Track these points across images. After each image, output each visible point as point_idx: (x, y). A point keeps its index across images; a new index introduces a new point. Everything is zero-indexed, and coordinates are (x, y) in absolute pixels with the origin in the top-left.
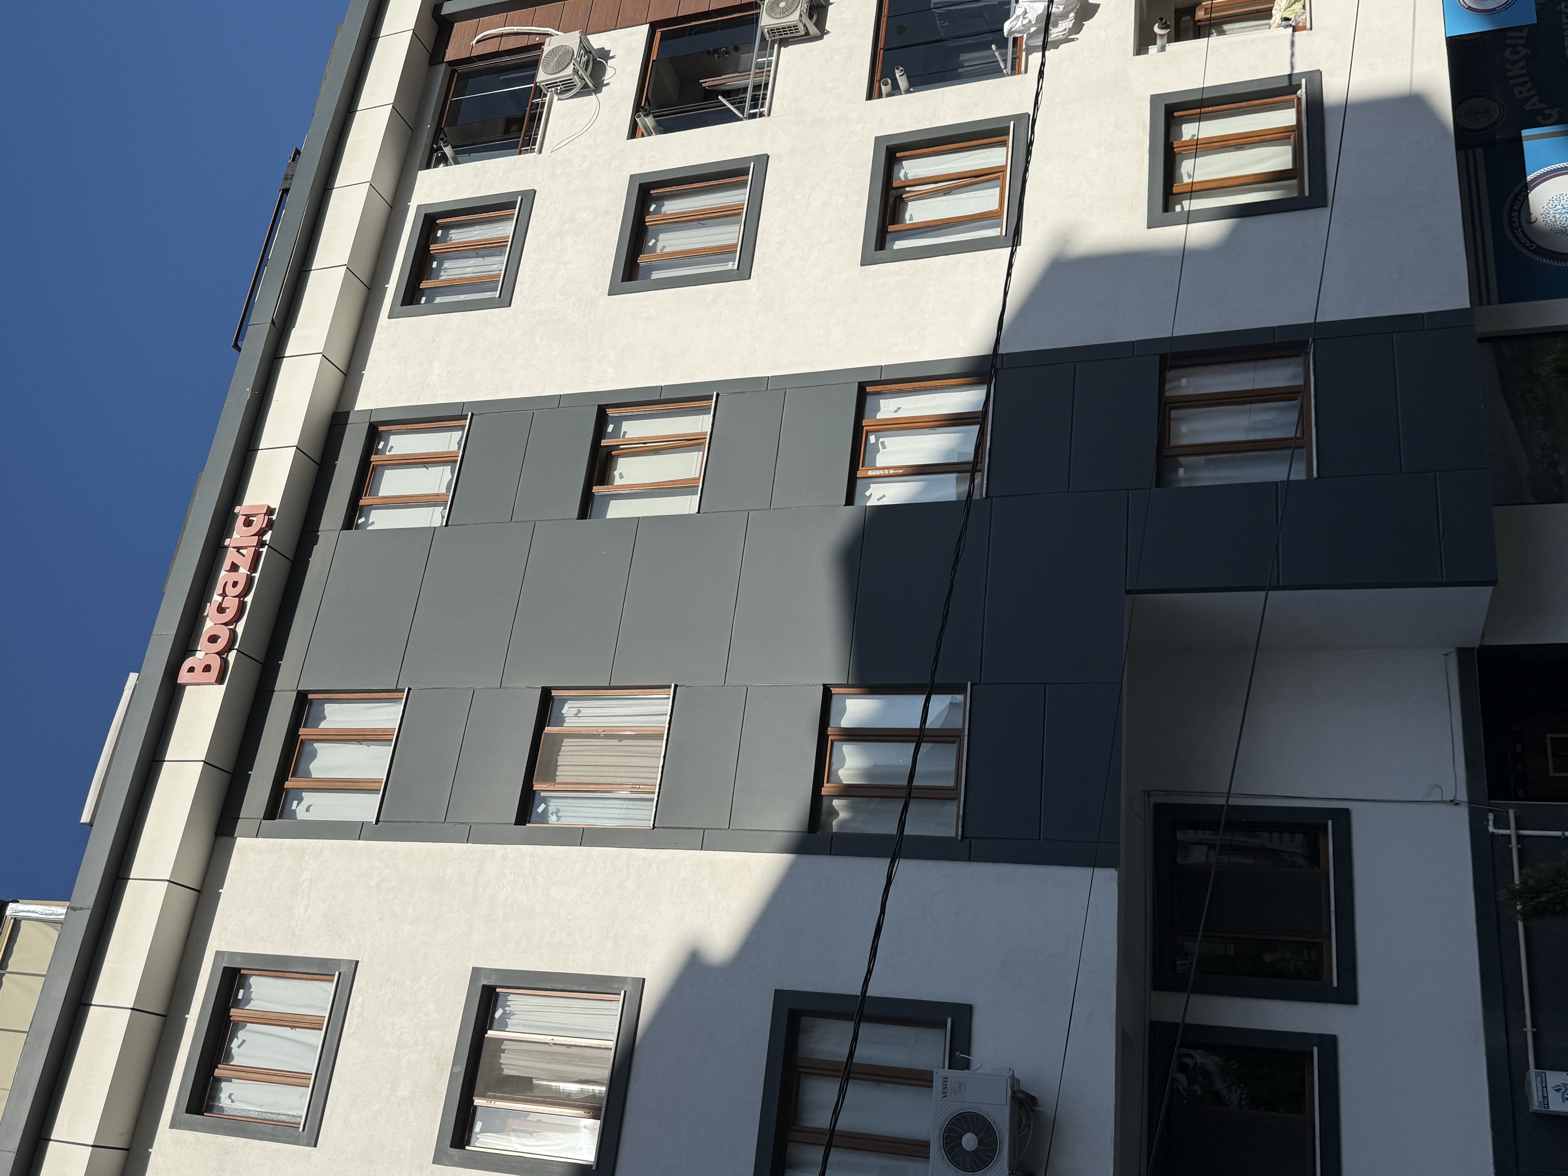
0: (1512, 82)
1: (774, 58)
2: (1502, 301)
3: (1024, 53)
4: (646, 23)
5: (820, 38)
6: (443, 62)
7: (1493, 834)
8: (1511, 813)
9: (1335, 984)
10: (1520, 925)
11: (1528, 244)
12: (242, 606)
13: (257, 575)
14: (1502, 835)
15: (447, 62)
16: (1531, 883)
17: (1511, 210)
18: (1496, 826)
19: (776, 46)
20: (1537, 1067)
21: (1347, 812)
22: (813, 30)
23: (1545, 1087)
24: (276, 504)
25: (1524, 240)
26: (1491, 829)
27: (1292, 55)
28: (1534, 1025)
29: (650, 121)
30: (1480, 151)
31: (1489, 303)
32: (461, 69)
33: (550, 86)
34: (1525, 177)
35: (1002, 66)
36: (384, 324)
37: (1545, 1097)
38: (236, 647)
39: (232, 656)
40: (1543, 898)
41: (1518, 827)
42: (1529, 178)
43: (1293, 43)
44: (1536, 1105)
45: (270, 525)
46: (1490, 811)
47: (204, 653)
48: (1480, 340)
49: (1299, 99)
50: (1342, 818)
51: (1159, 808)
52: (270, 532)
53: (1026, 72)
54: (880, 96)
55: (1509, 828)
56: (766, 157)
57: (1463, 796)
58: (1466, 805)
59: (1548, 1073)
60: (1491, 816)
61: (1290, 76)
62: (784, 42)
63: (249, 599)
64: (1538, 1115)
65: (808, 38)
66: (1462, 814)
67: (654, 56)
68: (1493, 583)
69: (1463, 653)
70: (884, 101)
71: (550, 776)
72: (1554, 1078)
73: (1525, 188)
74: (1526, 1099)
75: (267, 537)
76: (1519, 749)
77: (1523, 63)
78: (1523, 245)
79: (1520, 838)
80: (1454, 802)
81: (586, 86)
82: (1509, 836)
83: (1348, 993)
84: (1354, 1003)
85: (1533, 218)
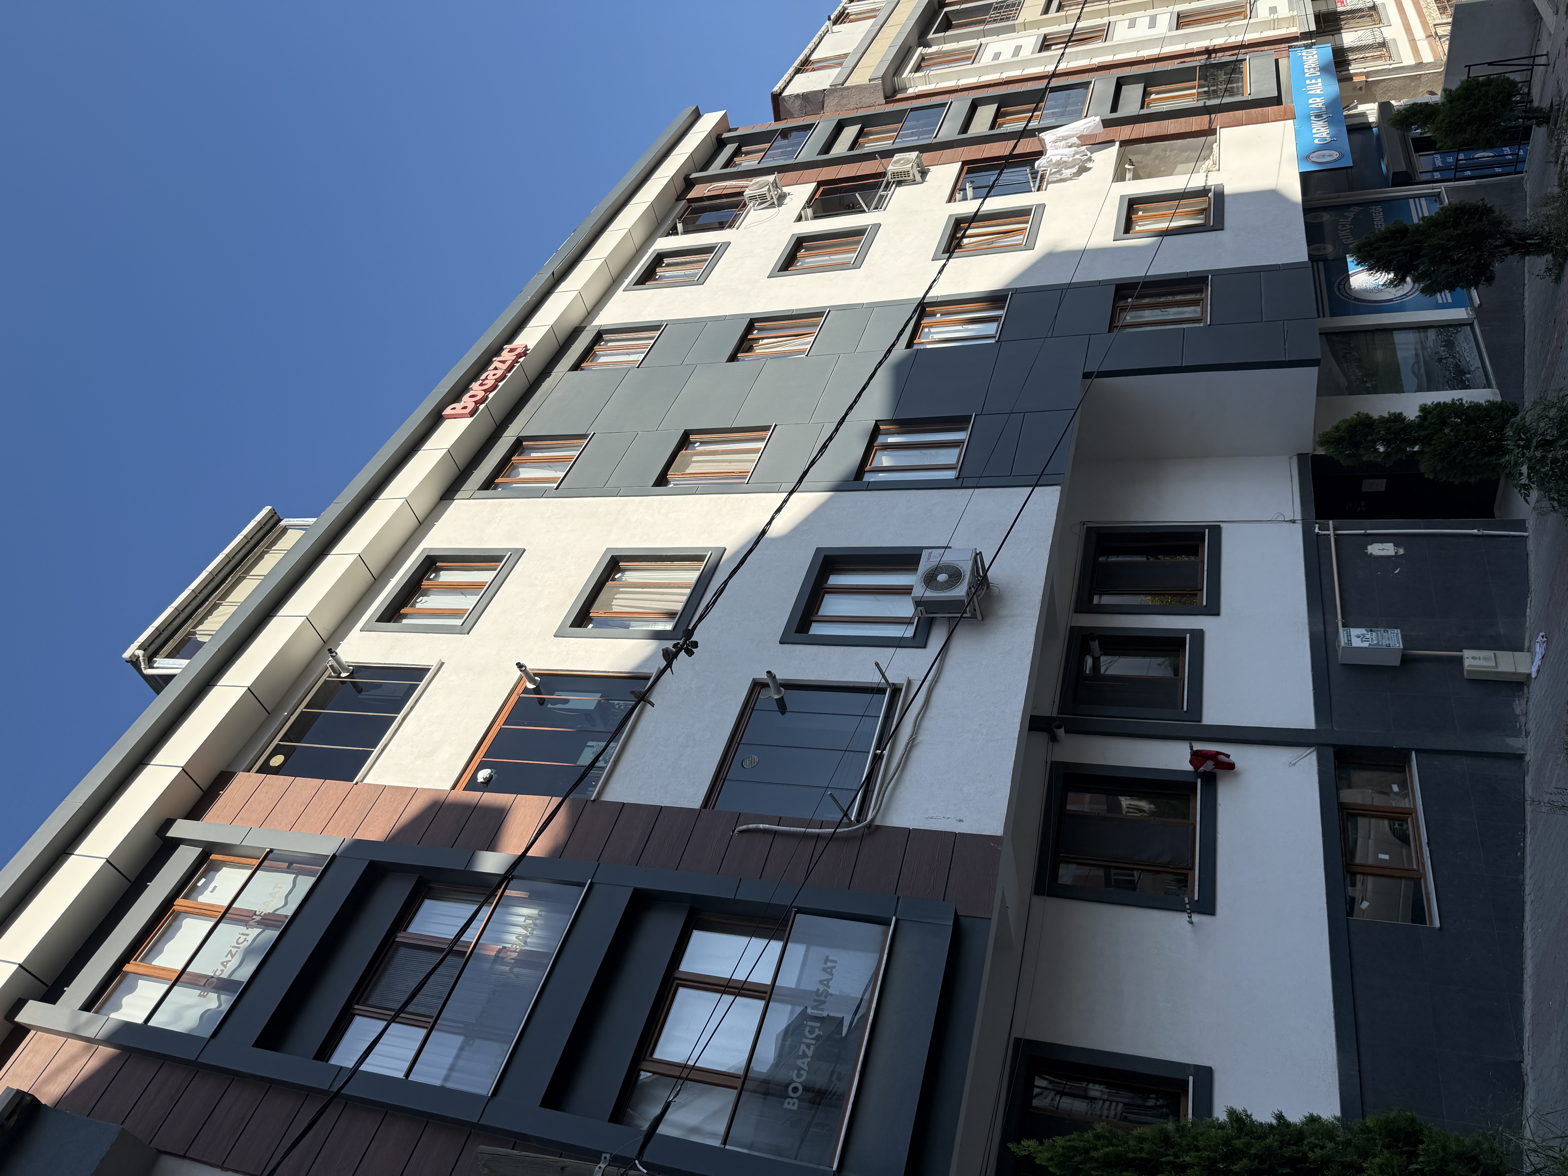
0: (1341, 238)
1: (892, 190)
2: (1331, 316)
3: (1045, 183)
4: (815, 182)
5: (922, 183)
6: (685, 199)
7: (1318, 534)
8: (1331, 525)
9: (1205, 603)
11: (1349, 297)
13: (509, 375)
14: (1324, 535)
15: (689, 199)
18: (1319, 529)
19: (894, 186)
20: (1344, 626)
21: (1219, 527)
22: (918, 178)
23: (1349, 636)
24: (531, 346)
26: (1317, 530)
27: (1206, 180)
28: (1343, 617)
29: (809, 212)
30: (1321, 264)
33: (751, 198)
34: (1348, 272)
35: (1032, 185)
36: (620, 291)
37: (1349, 640)
38: (487, 402)
39: (482, 407)
41: (1335, 529)
43: (1207, 176)
45: (524, 354)
46: (1316, 523)
47: (465, 401)
49: (1209, 198)
50: (1216, 530)
52: (524, 358)
53: (1046, 190)
54: (955, 201)
55: (1329, 530)
56: (879, 225)
57: (1298, 516)
58: (1300, 521)
59: (1351, 629)
60: (1317, 525)
61: (1204, 188)
62: (899, 183)
63: (501, 384)
65: (914, 182)
66: (1298, 528)
67: (817, 196)
68: (1318, 362)
69: (1301, 457)
70: (957, 203)
71: (679, 471)
72: (1355, 632)
73: (1348, 277)
75: (521, 360)
77: (1349, 231)
79: (1335, 535)
80: (1293, 521)
81: (773, 203)
82: (1329, 535)
83: (1213, 609)
84: (1217, 614)
85: (1352, 287)
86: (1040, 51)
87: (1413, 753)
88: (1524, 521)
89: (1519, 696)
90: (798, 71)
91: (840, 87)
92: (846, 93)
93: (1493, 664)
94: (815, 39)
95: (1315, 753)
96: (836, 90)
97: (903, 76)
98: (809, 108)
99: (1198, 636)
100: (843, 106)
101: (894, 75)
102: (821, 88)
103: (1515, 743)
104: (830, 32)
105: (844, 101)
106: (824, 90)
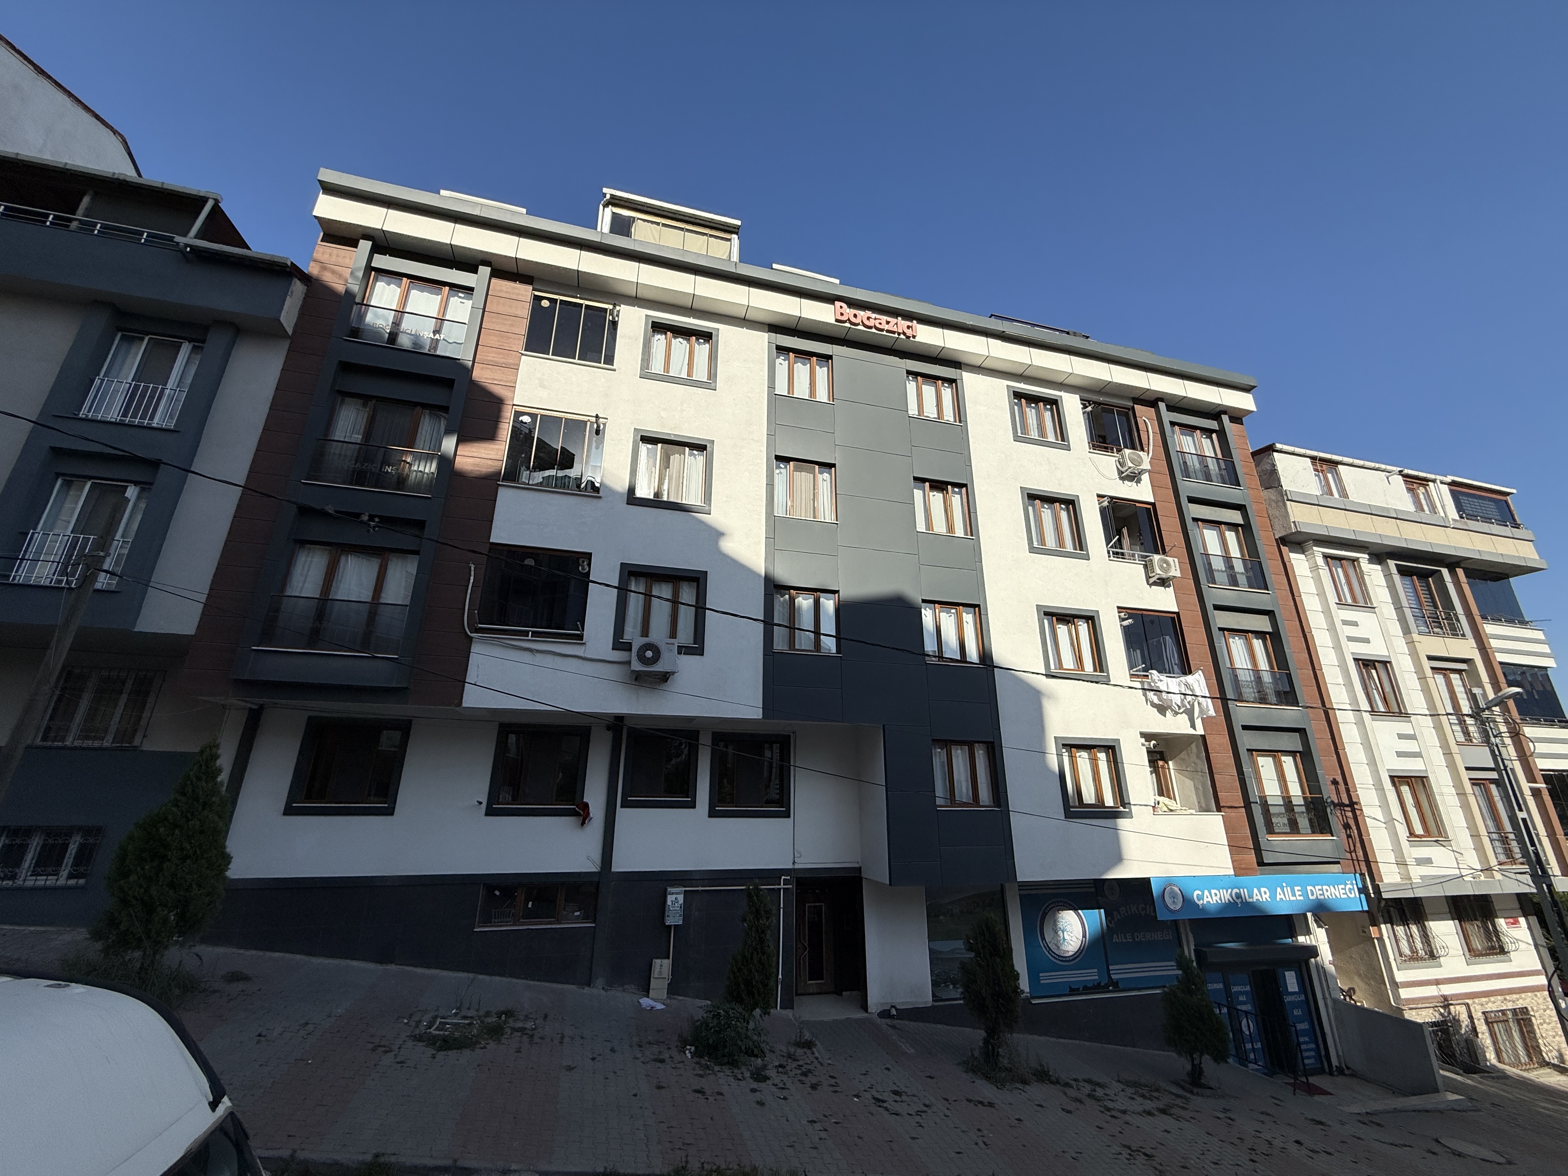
0: (1128, 907)
1: (1137, 562)
2: (1021, 895)
3: (1140, 680)
4: (1154, 501)
5: (1148, 584)
6: (1134, 404)
7: (781, 878)
8: (791, 886)
10: (744, 887)
12: (870, 327)
14: (780, 882)
15: (1133, 407)
16: (761, 893)
17: (1064, 903)
18: (784, 879)
19: (1144, 563)
20: (685, 891)
21: (789, 816)
22: (1151, 581)
23: (677, 893)
24: (917, 339)
25: (1050, 907)
26: (783, 877)
27: (1140, 805)
29: (1106, 504)
30: (1093, 890)
31: (1019, 890)
32: (1131, 413)
33: (1122, 456)
34: (1081, 909)
35: (1134, 670)
36: (1006, 382)
37: (673, 894)
38: (852, 327)
39: (848, 325)
40: (755, 898)
41: (784, 889)
42: (1080, 911)
43: (1146, 805)
44: (669, 889)
45: (908, 337)
46: (791, 877)
47: (849, 312)
48: (1002, 885)
49: (1118, 808)
50: (786, 815)
51: (789, 736)
53: (1131, 681)
54: (1119, 612)
55: (783, 885)
56: (1088, 559)
57: (796, 867)
58: (793, 868)
59: (683, 895)
60: (789, 878)
61: (1130, 804)
62: (1145, 567)
64: (666, 889)
65: (1148, 578)
66: (789, 866)
68: (890, 884)
70: (1117, 614)
71: (796, 469)
72: (681, 898)
73: (1075, 909)
74: (672, 886)
75: (902, 336)
76: (817, 891)
77: (1138, 911)
78: (1048, 907)
79: (780, 889)
80: (794, 863)
81: (1123, 473)
82: (780, 885)
83: (713, 814)
84: (709, 816)
85: (1060, 912)
86: (1355, 659)
87: (594, 925)
88: (792, 1008)
89: (638, 989)
90: (1313, 458)
91: (1285, 498)
92: (1281, 504)
93: (656, 976)
94: (1372, 465)
95: (596, 870)
96: (1282, 496)
97: (1315, 548)
98: (1265, 477)
99: (692, 805)
100: (1270, 505)
101: (1314, 540)
102: (1283, 483)
103: (600, 982)
104: (1388, 474)
105: (1274, 504)
106: (1281, 486)
